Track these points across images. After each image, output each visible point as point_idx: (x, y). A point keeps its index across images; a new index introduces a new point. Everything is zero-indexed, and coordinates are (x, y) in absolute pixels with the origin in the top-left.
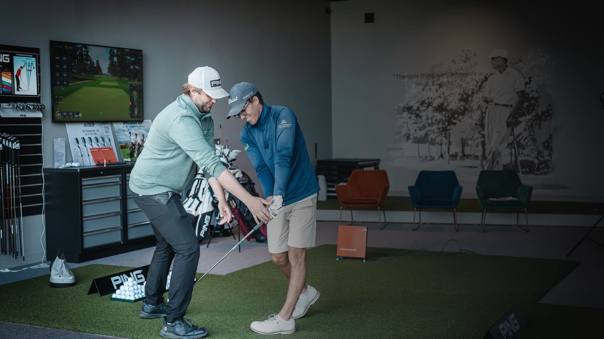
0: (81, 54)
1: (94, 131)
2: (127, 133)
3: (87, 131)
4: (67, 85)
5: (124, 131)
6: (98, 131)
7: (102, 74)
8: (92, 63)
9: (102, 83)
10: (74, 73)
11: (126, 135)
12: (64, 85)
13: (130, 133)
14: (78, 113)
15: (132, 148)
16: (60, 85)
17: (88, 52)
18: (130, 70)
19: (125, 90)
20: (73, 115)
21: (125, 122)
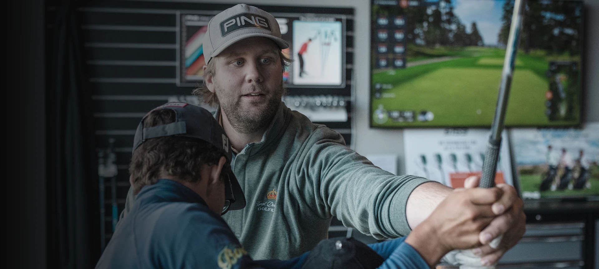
0: (437, 14)
1: (464, 143)
2: (544, 148)
3: (449, 143)
4: (404, 66)
5: (534, 143)
6: (474, 142)
7: (483, 45)
8: (462, 29)
9: (484, 61)
10: (420, 46)
11: (539, 152)
12: (395, 67)
13: (550, 147)
14: (424, 113)
15: (548, 174)
16: (387, 66)
17: (451, 8)
18: (552, 37)
19: (538, 72)
20: (414, 117)
21: (540, 127)
